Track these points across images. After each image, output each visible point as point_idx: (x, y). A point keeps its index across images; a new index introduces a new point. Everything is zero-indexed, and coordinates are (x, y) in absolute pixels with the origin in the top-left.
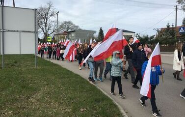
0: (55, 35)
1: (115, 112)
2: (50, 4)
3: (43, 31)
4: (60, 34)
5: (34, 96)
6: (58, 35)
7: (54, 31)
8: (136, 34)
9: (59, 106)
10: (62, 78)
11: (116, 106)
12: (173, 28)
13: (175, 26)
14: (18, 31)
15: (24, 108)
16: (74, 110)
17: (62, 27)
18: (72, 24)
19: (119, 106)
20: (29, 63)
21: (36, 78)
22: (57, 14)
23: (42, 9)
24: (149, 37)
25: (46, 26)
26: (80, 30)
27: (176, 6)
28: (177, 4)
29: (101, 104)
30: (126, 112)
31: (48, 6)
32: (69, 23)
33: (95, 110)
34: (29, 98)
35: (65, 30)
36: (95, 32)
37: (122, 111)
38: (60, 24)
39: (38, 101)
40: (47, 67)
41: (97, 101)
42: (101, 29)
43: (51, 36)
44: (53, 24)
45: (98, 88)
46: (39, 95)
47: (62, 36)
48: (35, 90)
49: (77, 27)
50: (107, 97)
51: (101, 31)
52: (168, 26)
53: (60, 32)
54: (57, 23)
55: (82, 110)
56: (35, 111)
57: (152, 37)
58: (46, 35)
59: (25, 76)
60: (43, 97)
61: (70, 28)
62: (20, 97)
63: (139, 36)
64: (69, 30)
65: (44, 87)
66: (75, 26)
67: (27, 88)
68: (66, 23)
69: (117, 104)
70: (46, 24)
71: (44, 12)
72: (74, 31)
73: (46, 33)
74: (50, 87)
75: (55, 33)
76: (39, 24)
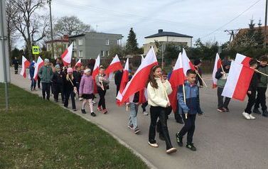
0: (46, 42)
3: (24, 35)
4: (56, 41)
6: (52, 41)
7: (44, 35)
10: (61, 133)
12: (260, 29)
13: (264, 25)
17: (59, 27)
18: (77, 22)
24: (220, 45)
25: (28, 26)
26: (94, 33)
32: (73, 19)
35: (66, 33)
36: (121, 37)
38: (55, 23)
40: (30, 108)
42: (131, 31)
43: (41, 44)
44: (42, 22)
47: (60, 44)
49: (88, 27)
51: (132, 36)
52: (252, 26)
53: (57, 38)
54: (48, 21)
57: (224, 46)
58: (29, 42)
61: (75, 29)
63: (201, 44)
64: (73, 34)
66: (83, 26)
68: (66, 20)
70: (28, 21)
72: (82, 35)
73: (29, 39)
74: (36, 157)
75: (46, 39)
76: (14, 21)
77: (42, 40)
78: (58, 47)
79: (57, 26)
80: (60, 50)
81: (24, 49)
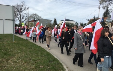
0: (26, 22)
1: (60, 67)
2: (23, 3)
3: (19, 20)
4: (30, 22)
5: (12, 59)
6: (28, 22)
7: (26, 20)
8: (76, 22)
9: (27, 65)
10: (30, 48)
11: (61, 64)
13: (98, 18)
14: (2, 19)
15: (5, 66)
16: (36, 67)
17: (31, 17)
18: (37, 15)
19: (63, 64)
20: (9, 39)
21: (14, 48)
22: (28, 9)
23: (18, 6)
24: (83, 24)
26: (42, 19)
27: (99, 6)
28: (100, 5)
29: (52, 63)
30: (67, 68)
31: (22, 4)
32: (36, 14)
33: (49, 66)
34: (8, 60)
35: (33, 19)
36: (51, 21)
37: (65, 67)
38: (29, 16)
39: (14, 62)
41: (50, 61)
42: (55, 19)
43: (24, 23)
44: (25, 15)
45: (52, 54)
46: (15, 59)
47: (31, 22)
48: (13, 56)
49: (41, 17)
50: (56, 59)
51: (55, 20)
52: (94, 18)
53: (30, 20)
54: (27, 15)
55: (41, 67)
56: (11, 68)
57: (85, 24)
58: (21, 22)
59: (6, 47)
60: (17, 60)
61: (36, 18)
62: (3, 60)
64: (35, 19)
65: (18, 54)
66: (39, 17)
67: (7, 55)
68: (33, 15)
69: (62, 63)
70: (20, 15)
71: (19, 8)
72: (38, 20)
73: (21, 21)
74: (22, 54)
75: (26, 21)
76: (16, 15)
77: (25, 21)
78: (30, 24)
79: (30, 16)
80: (31, 25)
81: (19, 24)
